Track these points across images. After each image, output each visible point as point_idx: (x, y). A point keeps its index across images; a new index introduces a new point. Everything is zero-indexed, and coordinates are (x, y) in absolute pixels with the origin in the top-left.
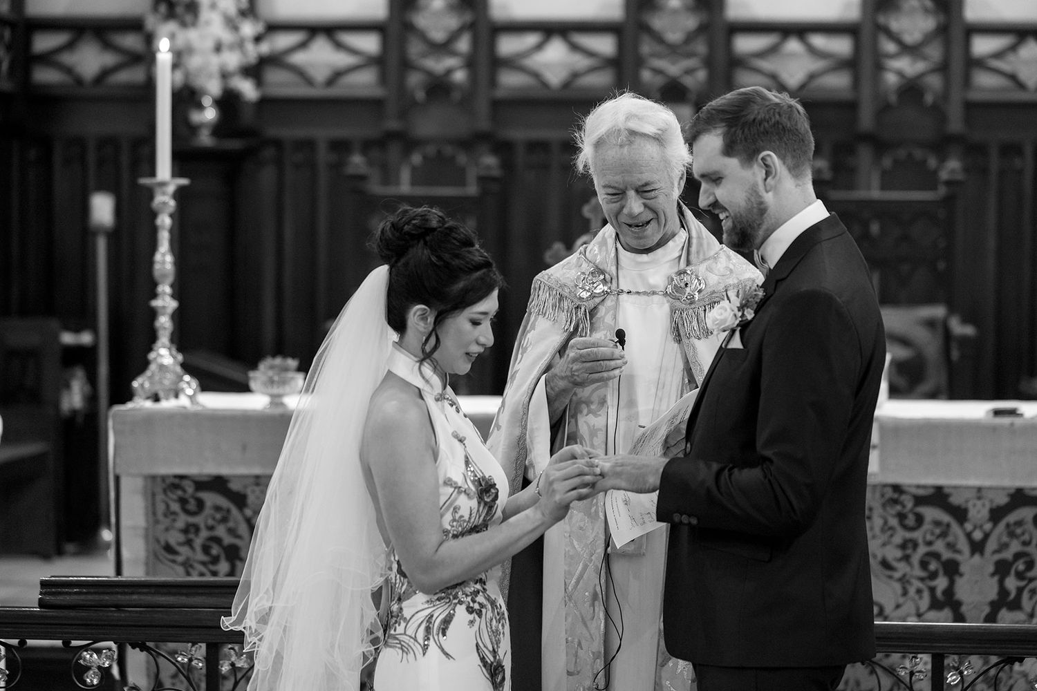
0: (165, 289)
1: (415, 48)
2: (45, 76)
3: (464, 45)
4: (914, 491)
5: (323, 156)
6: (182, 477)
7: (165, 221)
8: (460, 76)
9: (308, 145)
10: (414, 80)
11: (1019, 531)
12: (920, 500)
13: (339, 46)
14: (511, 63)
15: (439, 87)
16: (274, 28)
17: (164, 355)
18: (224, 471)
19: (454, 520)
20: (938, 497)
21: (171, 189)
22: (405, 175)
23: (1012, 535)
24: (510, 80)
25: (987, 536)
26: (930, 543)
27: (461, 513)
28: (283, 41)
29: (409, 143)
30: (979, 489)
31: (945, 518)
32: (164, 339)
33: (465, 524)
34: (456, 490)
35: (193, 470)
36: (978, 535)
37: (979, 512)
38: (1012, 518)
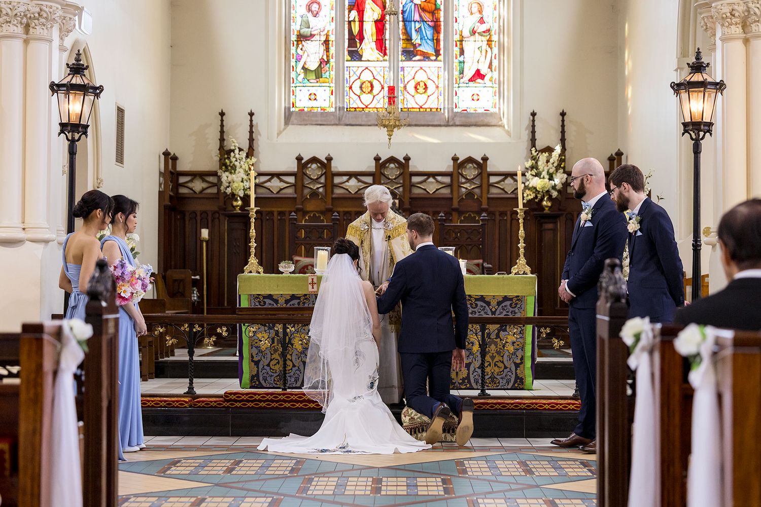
0: (253, 240)
1: (306, 181)
2: (183, 191)
3: (323, 180)
4: (475, 297)
5: (276, 217)
6: (259, 295)
7: (253, 220)
8: (321, 190)
9: (272, 213)
10: (306, 191)
11: (505, 308)
12: (476, 300)
13: (281, 180)
14: (338, 186)
15: (314, 194)
16: (260, 174)
17: (253, 260)
18: (272, 293)
20: (482, 298)
21: (255, 210)
23: (504, 309)
24: (338, 191)
25: (496, 310)
26: (480, 312)
28: (263, 179)
29: (305, 213)
30: (494, 296)
31: (484, 305)
32: (253, 255)
35: (262, 293)
36: (494, 310)
37: (494, 303)
38: (503, 305)
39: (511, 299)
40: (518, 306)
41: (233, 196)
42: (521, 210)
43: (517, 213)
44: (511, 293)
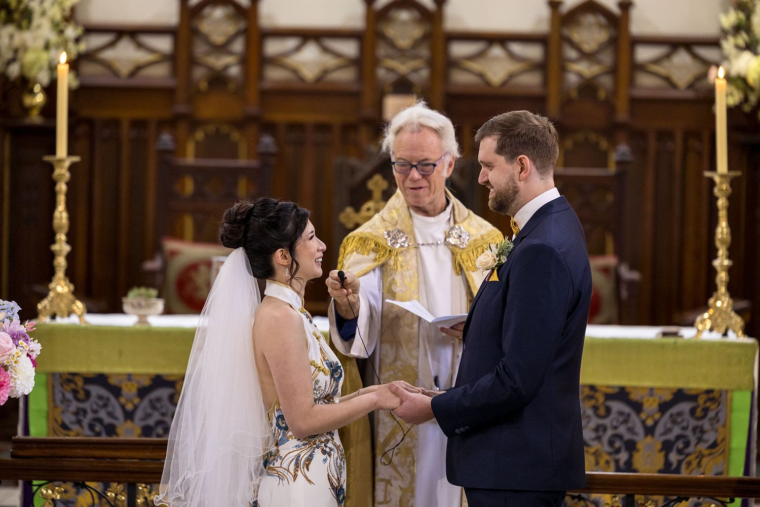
0: (62, 237)
1: (200, 49)
3: (238, 46)
4: (604, 390)
5: (126, 132)
6: (74, 374)
7: (62, 187)
8: (234, 71)
9: (115, 123)
10: (199, 73)
11: (679, 420)
12: (609, 397)
13: (140, 46)
14: (275, 61)
15: (218, 79)
16: (90, 30)
17: (61, 287)
18: (106, 370)
19: (315, 389)
20: (622, 394)
21: (67, 164)
22: (191, 148)
23: (674, 422)
24: (274, 75)
25: (656, 423)
26: (615, 428)
27: (319, 384)
28: (96, 41)
29: (194, 123)
30: (651, 389)
31: (627, 409)
32: (60, 274)
33: (322, 392)
34: (317, 369)
35: (83, 369)
36: (650, 422)
37: (651, 406)
38: (674, 410)
39: (693, 398)
40: (711, 414)
41: (25, 84)
42: (722, 176)
43: (712, 183)
44: (695, 383)
